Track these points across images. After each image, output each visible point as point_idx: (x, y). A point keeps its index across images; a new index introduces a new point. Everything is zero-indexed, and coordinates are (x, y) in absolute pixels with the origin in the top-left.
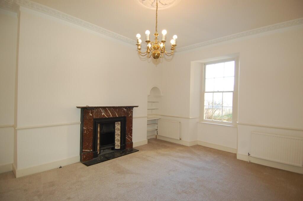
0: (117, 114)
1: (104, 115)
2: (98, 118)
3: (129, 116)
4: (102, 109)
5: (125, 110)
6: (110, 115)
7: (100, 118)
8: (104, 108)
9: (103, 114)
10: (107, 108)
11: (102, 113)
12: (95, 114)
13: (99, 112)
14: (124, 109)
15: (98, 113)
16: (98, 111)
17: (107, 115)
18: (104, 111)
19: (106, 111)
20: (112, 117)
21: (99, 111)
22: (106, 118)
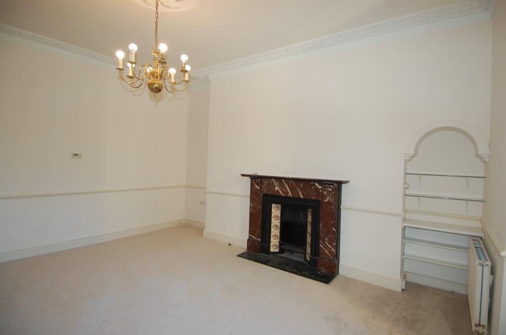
0: (300, 193)
1: (278, 190)
2: (270, 193)
3: (326, 201)
4: (276, 180)
5: (320, 187)
6: (289, 193)
7: (273, 194)
8: (279, 179)
9: (276, 189)
10: (283, 180)
11: (275, 186)
12: (265, 187)
13: (271, 185)
14: (317, 184)
15: (270, 187)
16: (269, 182)
17: (282, 192)
18: (278, 183)
19: (282, 185)
20: (291, 196)
21: (271, 183)
22: (281, 196)
